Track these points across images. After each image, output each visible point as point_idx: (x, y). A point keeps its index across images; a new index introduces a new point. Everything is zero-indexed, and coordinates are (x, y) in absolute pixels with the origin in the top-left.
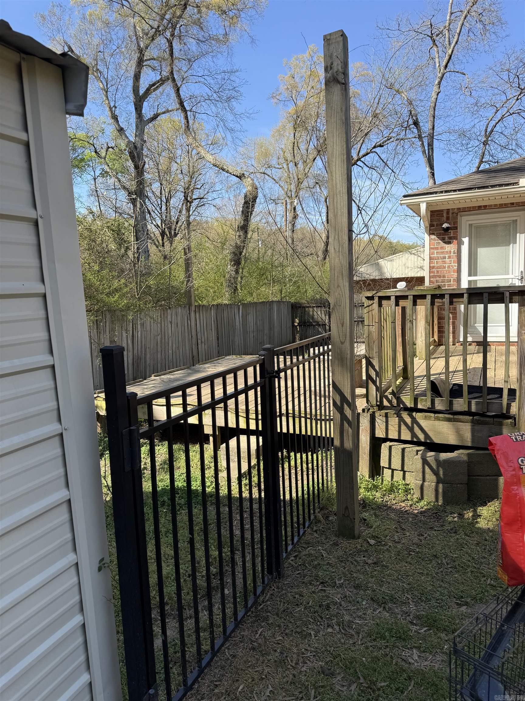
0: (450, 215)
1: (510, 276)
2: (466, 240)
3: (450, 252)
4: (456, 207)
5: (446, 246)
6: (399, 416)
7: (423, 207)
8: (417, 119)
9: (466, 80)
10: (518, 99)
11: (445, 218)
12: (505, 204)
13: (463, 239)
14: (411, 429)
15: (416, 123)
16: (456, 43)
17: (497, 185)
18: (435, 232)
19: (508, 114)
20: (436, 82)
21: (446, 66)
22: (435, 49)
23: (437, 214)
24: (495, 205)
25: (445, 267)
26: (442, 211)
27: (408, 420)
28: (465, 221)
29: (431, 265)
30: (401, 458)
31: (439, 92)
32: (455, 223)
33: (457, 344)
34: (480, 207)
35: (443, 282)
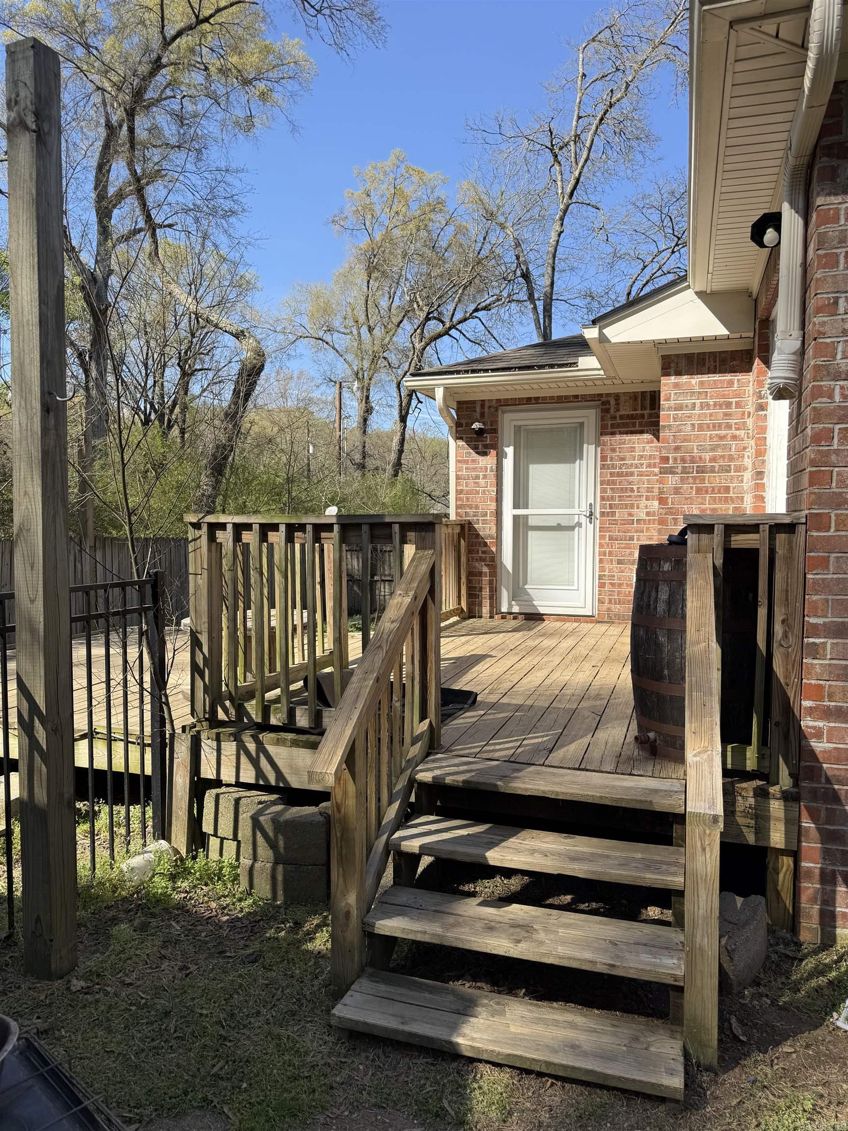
0: (486, 410)
1: (576, 511)
2: (510, 451)
3: (486, 468)
4: (494, 398)
5: (481, 458)
6: (237, 738)
7: (439, 393)
8: (527, 269)
9: (601, 217)
10: (673, 252)
11: (477, 415)
12: (566, 397)
13: (506, 449)
14: (255, 763)
15: (526, 276)
16: (586, 161)
17: (546, 365)
18: (464, 436)
19: (660, 272)
20: (557, 217)
21: (571, 195)
22: (557, 167)
23: (467, 408)
24: (552, 398)
25: (478, 493)
26: (474, 402)
27: (252, 747)
28: (509, 421)
29: (459, 488)
30: (232, 816)
31: (562, 232)
32: (494, 422)
33: (496, 617)
34: (529, 400)
35: (475, 516)
